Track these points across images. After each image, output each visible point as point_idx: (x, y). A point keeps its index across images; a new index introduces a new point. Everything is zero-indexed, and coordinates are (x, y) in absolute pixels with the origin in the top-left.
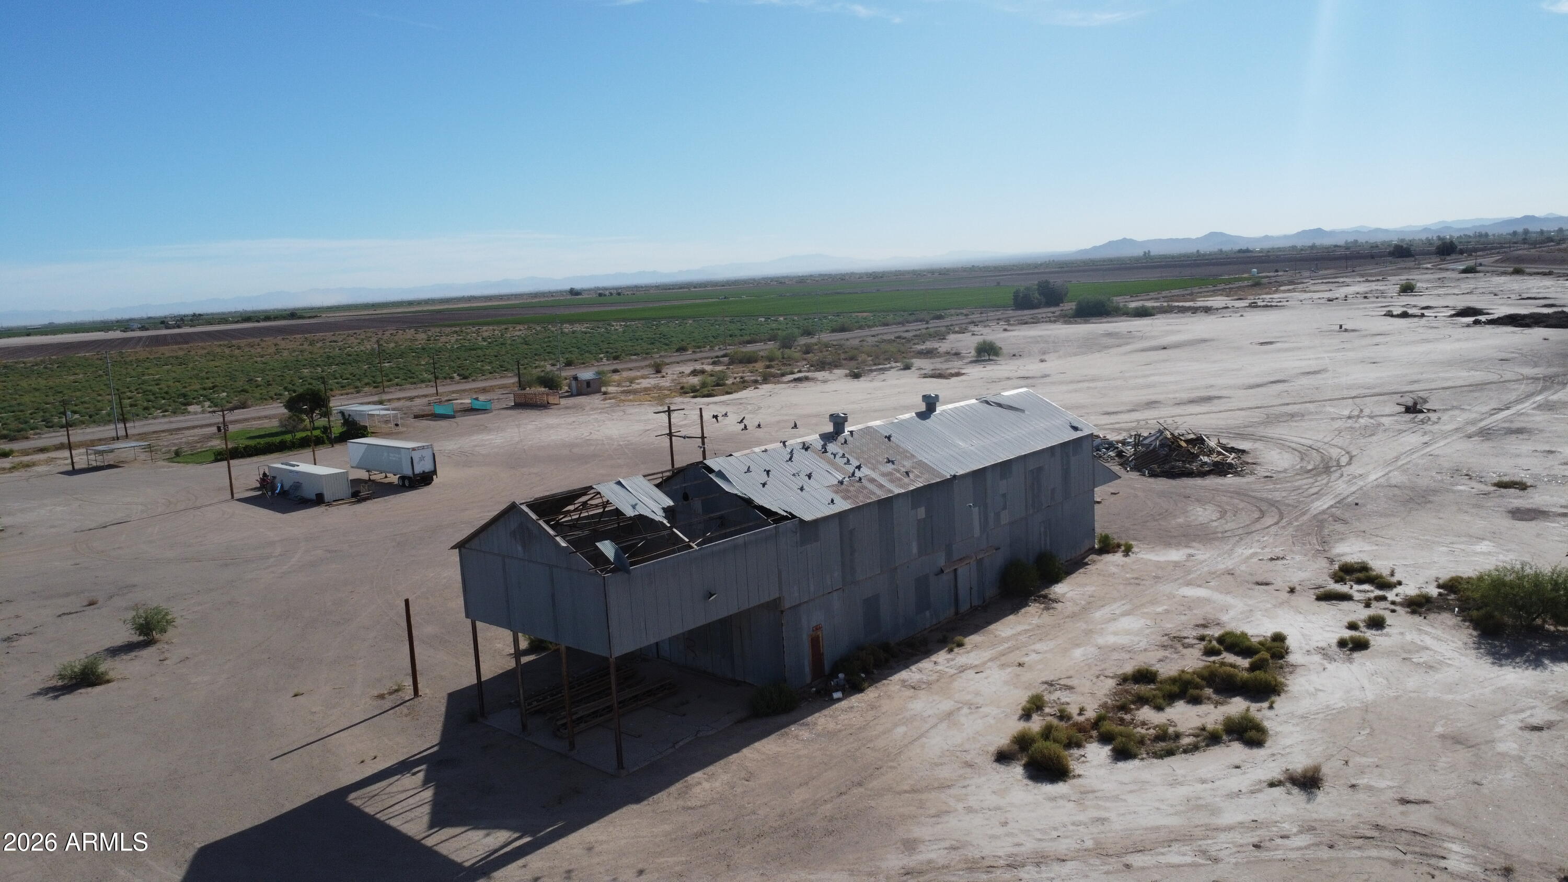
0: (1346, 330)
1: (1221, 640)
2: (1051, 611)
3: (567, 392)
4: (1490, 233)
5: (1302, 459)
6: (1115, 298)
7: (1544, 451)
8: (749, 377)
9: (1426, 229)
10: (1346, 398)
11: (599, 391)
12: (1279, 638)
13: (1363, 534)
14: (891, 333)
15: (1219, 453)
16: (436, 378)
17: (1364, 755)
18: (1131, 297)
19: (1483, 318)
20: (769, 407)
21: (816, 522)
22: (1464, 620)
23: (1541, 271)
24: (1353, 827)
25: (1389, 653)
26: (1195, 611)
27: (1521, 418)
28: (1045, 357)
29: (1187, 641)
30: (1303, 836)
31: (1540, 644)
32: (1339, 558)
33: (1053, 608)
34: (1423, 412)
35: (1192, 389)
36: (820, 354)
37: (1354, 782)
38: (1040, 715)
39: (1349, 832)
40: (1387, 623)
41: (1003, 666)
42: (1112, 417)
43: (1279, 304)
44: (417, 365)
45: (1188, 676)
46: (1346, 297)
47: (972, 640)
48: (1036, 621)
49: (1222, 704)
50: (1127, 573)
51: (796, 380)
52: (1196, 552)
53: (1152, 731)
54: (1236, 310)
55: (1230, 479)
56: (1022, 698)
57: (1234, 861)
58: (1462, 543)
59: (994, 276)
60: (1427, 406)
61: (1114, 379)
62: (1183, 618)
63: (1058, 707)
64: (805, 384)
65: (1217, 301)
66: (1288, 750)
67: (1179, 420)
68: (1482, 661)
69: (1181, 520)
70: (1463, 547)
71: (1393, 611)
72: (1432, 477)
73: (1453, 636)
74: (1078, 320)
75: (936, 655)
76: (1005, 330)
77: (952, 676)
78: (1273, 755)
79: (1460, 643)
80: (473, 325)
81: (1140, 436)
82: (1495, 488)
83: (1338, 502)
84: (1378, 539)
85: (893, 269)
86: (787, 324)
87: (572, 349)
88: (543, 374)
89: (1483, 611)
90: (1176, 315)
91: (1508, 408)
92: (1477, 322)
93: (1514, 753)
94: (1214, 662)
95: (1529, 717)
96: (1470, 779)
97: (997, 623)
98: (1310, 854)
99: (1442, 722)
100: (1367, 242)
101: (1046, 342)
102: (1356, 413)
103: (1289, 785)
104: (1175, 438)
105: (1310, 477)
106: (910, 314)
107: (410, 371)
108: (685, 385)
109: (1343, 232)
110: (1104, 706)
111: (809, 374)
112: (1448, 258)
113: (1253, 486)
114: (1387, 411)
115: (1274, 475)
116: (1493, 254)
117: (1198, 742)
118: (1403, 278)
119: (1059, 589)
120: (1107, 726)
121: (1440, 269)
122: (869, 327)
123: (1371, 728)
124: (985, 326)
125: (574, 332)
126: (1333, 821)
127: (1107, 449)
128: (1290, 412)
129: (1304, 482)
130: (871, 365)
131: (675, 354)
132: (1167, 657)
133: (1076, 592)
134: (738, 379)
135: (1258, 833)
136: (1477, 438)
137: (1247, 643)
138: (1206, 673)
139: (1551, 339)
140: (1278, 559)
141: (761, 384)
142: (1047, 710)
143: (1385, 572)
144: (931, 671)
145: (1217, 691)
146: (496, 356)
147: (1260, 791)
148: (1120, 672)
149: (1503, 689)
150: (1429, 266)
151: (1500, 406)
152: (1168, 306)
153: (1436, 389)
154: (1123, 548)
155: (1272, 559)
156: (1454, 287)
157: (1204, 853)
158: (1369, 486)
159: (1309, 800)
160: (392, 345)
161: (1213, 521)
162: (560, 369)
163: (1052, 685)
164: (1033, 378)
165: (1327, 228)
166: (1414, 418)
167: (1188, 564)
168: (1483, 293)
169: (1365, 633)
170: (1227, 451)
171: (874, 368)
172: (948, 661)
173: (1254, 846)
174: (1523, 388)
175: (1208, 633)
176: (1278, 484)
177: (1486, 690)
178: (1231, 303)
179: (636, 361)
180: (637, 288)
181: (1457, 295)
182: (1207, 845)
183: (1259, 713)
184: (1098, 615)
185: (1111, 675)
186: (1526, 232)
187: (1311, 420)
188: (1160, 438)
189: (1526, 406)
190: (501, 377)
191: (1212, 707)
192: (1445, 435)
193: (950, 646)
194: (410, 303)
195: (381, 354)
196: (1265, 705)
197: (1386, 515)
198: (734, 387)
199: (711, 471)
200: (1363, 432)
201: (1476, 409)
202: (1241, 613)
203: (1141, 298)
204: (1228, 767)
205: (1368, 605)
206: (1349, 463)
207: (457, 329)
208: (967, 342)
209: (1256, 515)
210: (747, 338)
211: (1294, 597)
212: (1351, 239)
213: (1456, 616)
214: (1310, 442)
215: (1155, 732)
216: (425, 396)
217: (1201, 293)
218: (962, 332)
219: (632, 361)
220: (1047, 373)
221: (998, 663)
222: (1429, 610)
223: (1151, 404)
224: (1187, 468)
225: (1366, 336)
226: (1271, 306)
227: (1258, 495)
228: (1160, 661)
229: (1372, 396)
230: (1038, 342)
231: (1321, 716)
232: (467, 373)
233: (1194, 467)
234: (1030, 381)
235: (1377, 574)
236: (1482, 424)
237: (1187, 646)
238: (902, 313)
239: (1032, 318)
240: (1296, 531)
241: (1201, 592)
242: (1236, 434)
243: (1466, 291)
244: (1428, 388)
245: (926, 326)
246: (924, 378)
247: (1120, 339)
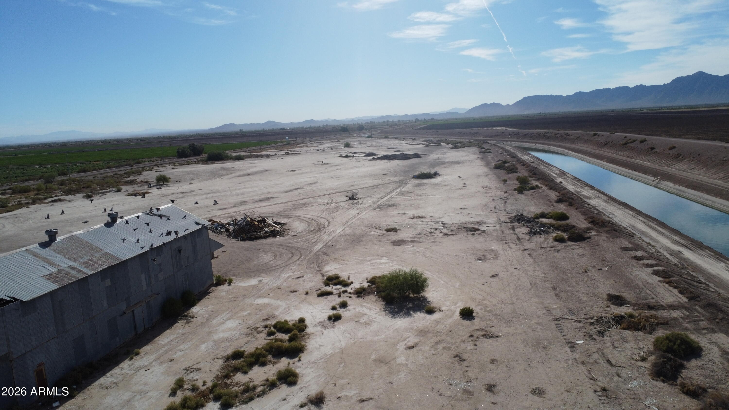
0: (325, 164)
1: (275, 326)
2: (190, 324)
4: (376, 122)
5: (309, 225)
6: (226, 151)
7: (402, 213)
8: (23, 200)
9: (353, 120)
10: (326, 195)
12: (302, 320)
13: (336, 260)
14: (112, 172)
15: (273, 226)
17: (342, 379)
18: (234, 150)
19: (375, 157)
20: (34, 218)
22: (379, 298)
23: (394, 137)
25: (350, 320)
26: (263, 312)
27: (392, 200)
28: (193, 182)
29: (259, 329)
31: (408, 304)
32: (326, 274)
33: (191, 322)
34: (356, 199)
35: (261, 194)
36: (69, 185)
37: (339, 396)
38: (182, 391)
40: (348, 304)
41: (161, 363)
42: (224, 211)
43: (297, 153)
45: (259, 350)
46: (324, 149)
47: (144, 350)
48: (181, 331)
49: (276, 363)
50: (230, 295)
51: (53, 201)
52: (263, 279)
53: (241, 388)
54: (280, 156)
55: (278, 238)
56: (171, 381)
58: (376, 259)
59: (169, 141)
60: (358, 196)
61: (225, 191)
62: (257, 316)
63: (192, 383)
64: (59, 203)
65: (271, 152)
66: (308, 384)
67: (254, 211)
68: (387, 317)
69: (256, 262)
70: (375, 261)
71: (350, 297)
72: (362, 229)
73: (375, 306)
74: (209, 162)
75: (122, 363)
76: (173, 168)
77: (131, 376)
78: (301, 388)
79: (378, 309)
81: (236, 220)
82: (386, 232)
83: (325, 245)
84: (342, 261)
85: (116, 138)
86: (52, 169)
89: (386, 292)
90: (254, 159)
91: (387, 195)
92: (373, 159)
93: (404, 362)
94: (272, 340)
95: (408, 342)
96: (388, 381)
97: (160, 336)
99: (374, 353)
100: (331, 125)
101: (193, 174)
102: (330, 201)
103: (309, 405)
104: (252, 220)
105: (313, 234)
106: (124, 161)
109: (322, 121)
110: (217, 377)
111: (62, 198)
112: (362, 132)
113: (288, 241)
114: (342, 199)
115: (297, 234)
116: (377, 130)
117: (265, 389)
118: (345, 141)
119: (195, 310)
120: (218, 391)
121: (359, 136)
122: (100, 169)
123: (345, 362)
124: (163, 167)
127: (221, 228)
128: (303, 203)
129: (310, 236)
130: (98, 190)
132: (249, 341)
133: (203, 310)
134: (16, 203)
136: (377, 210)
137: (287, 326)
138: (268, 347)
139: (400, 165)
140: (300, 277)
141: (31, 205)
142: (186, 386)
143: (346, 278)
144: (119, 374)
145: (274, 356)
148: (226, 354)
149: (397, 329)
150: (355, 135)
151: (385, 195)
152: (250, 154)
153: (360, 189)
154: (228, 281)
155: (298, 278)
156: (364, 144)
158: (337, 236)
161: (271, 261)
163: (189, 370)
164: (186, 193)
165: (315, 119)
166: (353, 202)
167: (260, 286)
168: (375, 146)
169: (339, 311)
170: (276, 224)
171: (100, 192)
172: (129, 366)
174: (392, 186)
175: (269, 323)
176: (299, 239)
177: (390, 332)
178: (277, 153)
181: (366, 147)
183: (294, 365)
184: (214, 322)
185: (221, 357)
186: (388, 121)
187: (312, 206)
188: (246, 221)
189: (394, 194)
191: (272, 366)
192: (365, 209)
193: (131, 356)
196: (297, 359)
197: (345, 250)
198: (14, 208)
200: (333, 210)
201: (376, 196)
202: (285, 309)
203: (238, 151)
204: (280, 401)
205: (339, 296)
206: (328, 226)
208: (153, 175)
209: (290, 256)
211: (308, 297)
212: (325, 124)
213: (376, 296)
214: (311, 217)
215: (243, 387)
217: (265, 148)
218: (150, 170)
220: (193, 190)
221: (159, 361)
222: (364, 294)
223: (243, 203)
224: (258, 235)
225: (333, 166)
226: (294, 154)
227: (291, 245)
228: (246, 343)
229: (335, 193)
230: (189, 174)
231: (322, 360)
233: (262, 234)
234: (184, 194)
235: (342, 280)
236: (379, 203)
237: (259, 332)
238: (119, 161)
239: (186, 162)
240: (307, 262)
241: (265, 301)
242: (280, 215)
243: (368, 146)
244: (357, 188)
245: (131, 168)
246: (128, 196)
247: (228, 171)
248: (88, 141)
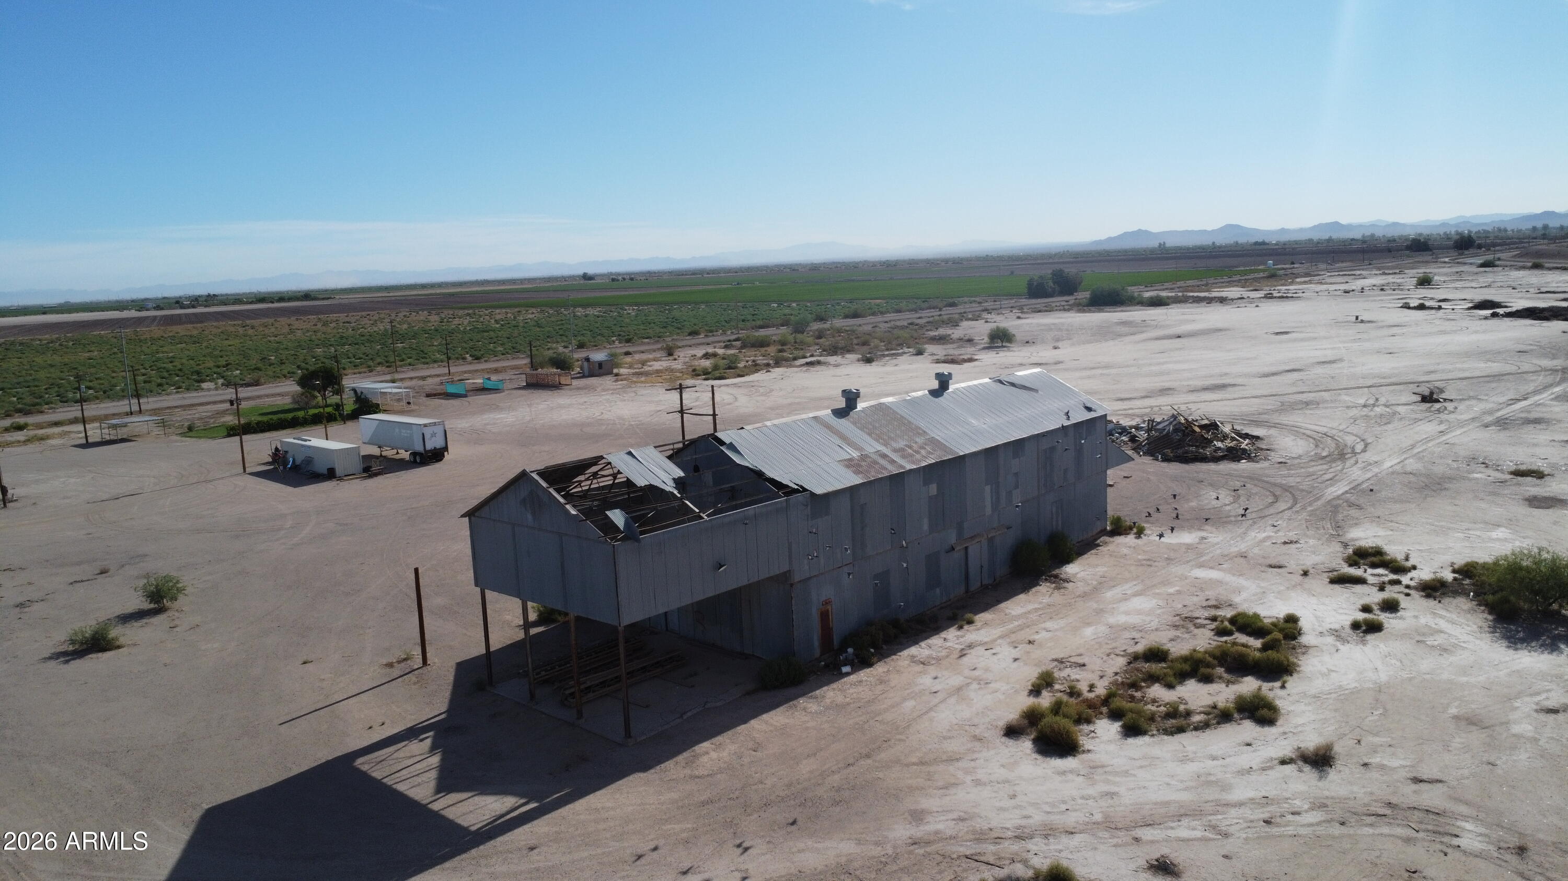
0: (1362, 321)
1: (1233, 621)
2: (1063, 590)
3: (579, 373)
4: (1509, 229)
5: (1317, 446)
6: (1130, 286)
7: (1563, 441)
8: (761, 360)
9: (1445, 224)
10: (1362, 387)
11: (610, 373)
12: (1292, 619)
13: (1378, 520)
14: (904, 319)
15: (1233, 439)
16: (449, 358)
17: (1376, 735)
18: (1146, 287)
19: (1501, 311)
20: (781, 390)
21: (827, 496)
22: (1479, 605)
23: (1560, 266)
24: (1365, 805)
25: (1403, 636)
26: (1207, 593)
27: (1537, 409)
28: (1060, 344)
29: (1198, 621)
30: (1315, 813)
31: (1556, 629)
32: (1353, 543)
34: (1439, 401)
35: (1206, 377)
36: (831, 339)
37: (1366, 761)
38: (1050, 691)
39: (1360, 809)
40: (1401, 606)
41: (1013, 643)
42: (1126, 403)
43: (1294, 295)
44: (430, 346)
45: (1200, 655)
46: (1363, 289)
47: (982, 617)
48: (1046, 600)
49: (1233, 683)
50: (1139, 554)
51: (808, 364)
52: (1208, 535)
53: (1162, 708)
54: (1251, 301)
55: (1244, 465)
56: (1032, 674)
57: (1245, 836)
58: (1477, 529)
59: (1008, 265)
60: (1444, 396)
61: (1128, 366)
62: (1196, 599)
63: (1068, 684)
64: (818, 368)
65: (1232, 292)
66: (1300, 729)
67: (1193, 407)
68: (1493, 646)
69: (1193, 504)
70: (1478, 533)
71: (1408, 595)
72: (1448, 465)
73: (1468, 620)
74: (1092, 309)
75: (945, 632)
76: (1019, 318)
77: (961, 653)
78: (1285, 733)
79: (1476, 627)
80: (486, 308)
81: (1153, 421)
82: (1512, 476)
83: (1352, 488)
84: (1393, 524)
85: (907, 258)
86: (800, 309)
87: (584, 332)
88: (555, 355)
89: (1498, 596)
90: (1191, 305)
91: (1525, 399)
92: (1494, 315)
93: (1529, 734)
94: (1226, 642)
95: (1544, 700)
96: (1484, 760)
97: (1008, 602)
98: (1321, 830)
99: (1456, 704)
100: (1384, 236)
101: (1060, 330)
102: (1371, 402)
103: (1300, 763)
104: (1189, 424)
105: (1325, 464)
106: (924, 302)
107: (422, 351)
108: (697, 368)
109: (1361, 226)
110: (1115, 683)
111: (821, 359)
112: (1466, 252)
113: (1266, 471)
114: (1403, 399)
115: (1288, 461)
116: (1512, 248)
117: (1209, 720)
118: (1420, 271)
119: (1070, 570)
120: (1117, 704)
121: (1458, 263)
122: (882, 313)
123: (1384, 709)
124: (998, 314)
125: (586, 316)
126: (1345, 799)
127: (1120, 434)
128: (1305, 400)
129: (1318, 468)
130: (883, 350)
131: (688, 338)
132: (1178, 637)
133: (1088, 573)
134: (750, 363)
135: (1268, 809)
136: (1494, 428)
137: (1260, 624)
138: (1218, 653)
140: (1291, 542)
141: (773, 367)
142: (1057, 687)
143: (1400, 557)
144: (941, 647)
145: (1229, 671)
146: (508, 338)
147: (1271, 768)
148: (1132, 650)
149: (1518, 672)
150: (1447, 260)
151: (1517, 397)
152: (1183, 296)
153: (1453, 380)
154: (1135, 530)
155: (1285, 543)
156: (1472, 280)
157: (1214, 828)
158: (1385, 472)
159: (1321, 778)
160: (405, 326)
161: (1226, 505)
162: (572, 351)
163: (1062, 662)
164: (1046, 363)
165: (1344, 221)
166: (1430, 407)
167: (1201, 546)
168: (1502, 286)
169: (1378, 615)
170: (1241, 437)
171: (887, 353)
172: (958, 637)
173: (1265, 822)
174: (1541, 379)
175: (1220, 613)
176: (1292, 470)
177: (1501, 673)
178: (1246, 294)
179: (649, 343)
180: (650, 273)
181: (1475, 288)
182: (1218, 820)
183: (1270, 692)
184: (1109, 594)
185: (1122, 653)
186: (1545, 227)
187: (1326, 408)
188: (1174, 423)
189: (1545, 396)
190: (513, 358)
191: (1223, 685)
192: (1461, 424)
193: (960, 623)
194: (424, 286)
195: (394, 334)
196: (1278, 684)
197: (1402, 502)
198: (747, 370)
199: (722, 443)
200: (1379, 421)
201: (1492, 399)
202: (1254, 595)
203: (1156, 288)
204: (1239, 745)
205: (1382, 588)
206: (1364, 451)
207: (470, 311)
208: (980, 329)
209: (1271, 499)
210: (759, 323)
211: (1307, 580)
212: (1368, 233)
213: (1472, 600)
214: (1325, 430)
215: (1165, 709)
216: (438, 376)
217: (1216, 283)
218: (975, 319)
219: (643, 344)
220: (1064, 359)
221: (1009, 640)
222: (1443, 594)
223: (1165, 391)
224: (1200, 453)
225: (1383, 327)
226: (1287, 298)
227: (1272, 480)
228: (1172, 640)
229: (1389, 385)
230: (1051, 330)
231: (1333, 696)
232: (478, 354)
233: (1208, 452)
235: (1391, 559)
236: (1499, 414)
237: (1198, 626)
238: (916, 301)
239: (1046, 306)
240: (1310, 516)
241: (1214, 574)
242: (1250, 420)
243: (1484, 285)
244: (1445, 378)
245: (939, 313)
246: (937, 363)
247: (1134, 328)
248: (857, 263)
